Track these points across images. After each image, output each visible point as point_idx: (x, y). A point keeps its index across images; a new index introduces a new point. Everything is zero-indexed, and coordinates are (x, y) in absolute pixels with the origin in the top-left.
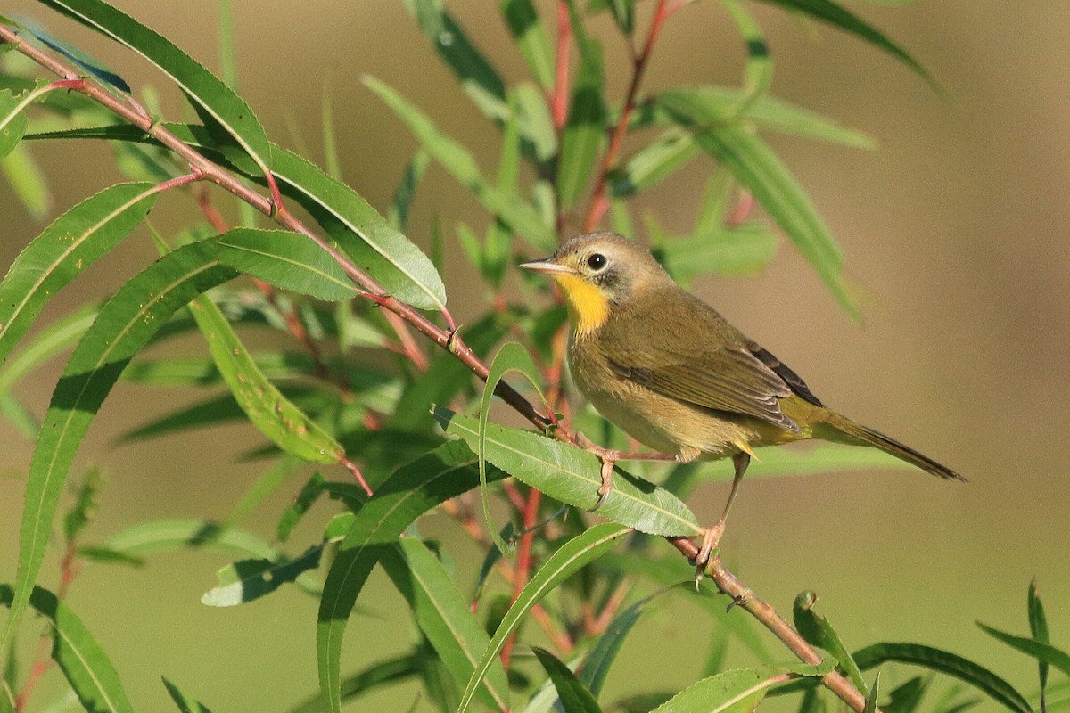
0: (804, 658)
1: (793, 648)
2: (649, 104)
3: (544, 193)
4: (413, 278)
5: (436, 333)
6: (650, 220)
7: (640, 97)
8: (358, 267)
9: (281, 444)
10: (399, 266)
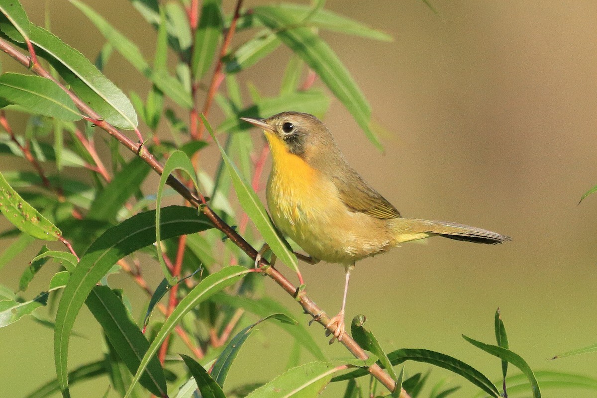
0: (356, 355)
1: (350, 348)
2: (249, 15)
3: (184, 70)
4: (117, 109)
5: (131, 144)
6: (251, 86)
7: (243, 10)
8: (83, 101)
9: (21, 228)
10: (109, 102)
